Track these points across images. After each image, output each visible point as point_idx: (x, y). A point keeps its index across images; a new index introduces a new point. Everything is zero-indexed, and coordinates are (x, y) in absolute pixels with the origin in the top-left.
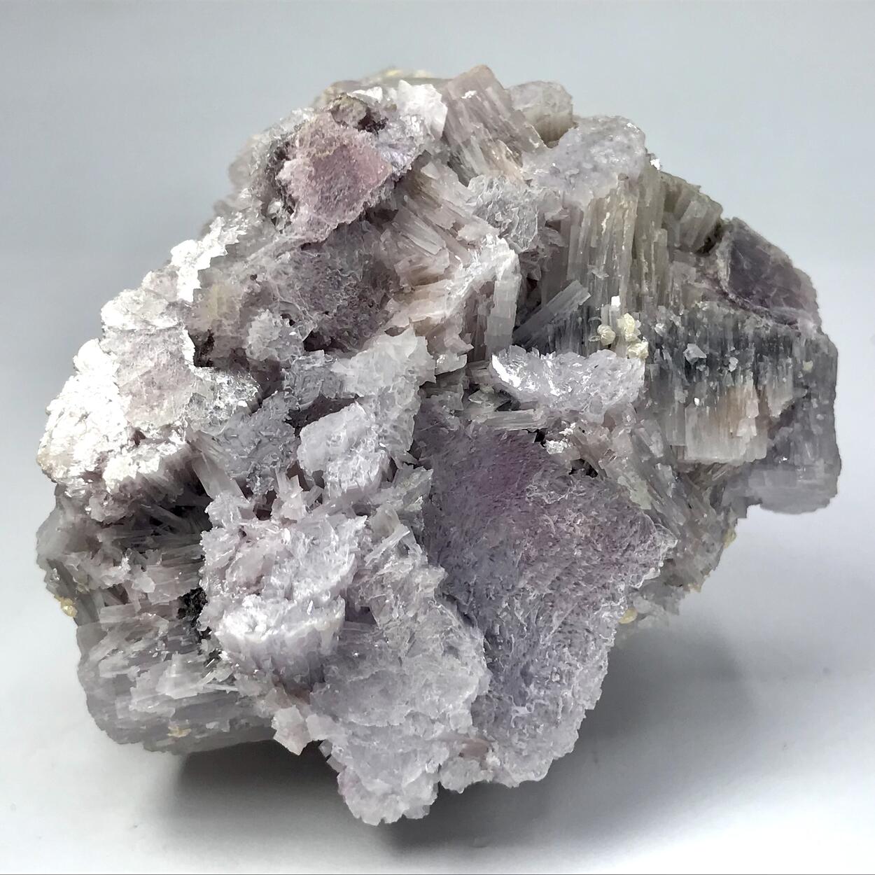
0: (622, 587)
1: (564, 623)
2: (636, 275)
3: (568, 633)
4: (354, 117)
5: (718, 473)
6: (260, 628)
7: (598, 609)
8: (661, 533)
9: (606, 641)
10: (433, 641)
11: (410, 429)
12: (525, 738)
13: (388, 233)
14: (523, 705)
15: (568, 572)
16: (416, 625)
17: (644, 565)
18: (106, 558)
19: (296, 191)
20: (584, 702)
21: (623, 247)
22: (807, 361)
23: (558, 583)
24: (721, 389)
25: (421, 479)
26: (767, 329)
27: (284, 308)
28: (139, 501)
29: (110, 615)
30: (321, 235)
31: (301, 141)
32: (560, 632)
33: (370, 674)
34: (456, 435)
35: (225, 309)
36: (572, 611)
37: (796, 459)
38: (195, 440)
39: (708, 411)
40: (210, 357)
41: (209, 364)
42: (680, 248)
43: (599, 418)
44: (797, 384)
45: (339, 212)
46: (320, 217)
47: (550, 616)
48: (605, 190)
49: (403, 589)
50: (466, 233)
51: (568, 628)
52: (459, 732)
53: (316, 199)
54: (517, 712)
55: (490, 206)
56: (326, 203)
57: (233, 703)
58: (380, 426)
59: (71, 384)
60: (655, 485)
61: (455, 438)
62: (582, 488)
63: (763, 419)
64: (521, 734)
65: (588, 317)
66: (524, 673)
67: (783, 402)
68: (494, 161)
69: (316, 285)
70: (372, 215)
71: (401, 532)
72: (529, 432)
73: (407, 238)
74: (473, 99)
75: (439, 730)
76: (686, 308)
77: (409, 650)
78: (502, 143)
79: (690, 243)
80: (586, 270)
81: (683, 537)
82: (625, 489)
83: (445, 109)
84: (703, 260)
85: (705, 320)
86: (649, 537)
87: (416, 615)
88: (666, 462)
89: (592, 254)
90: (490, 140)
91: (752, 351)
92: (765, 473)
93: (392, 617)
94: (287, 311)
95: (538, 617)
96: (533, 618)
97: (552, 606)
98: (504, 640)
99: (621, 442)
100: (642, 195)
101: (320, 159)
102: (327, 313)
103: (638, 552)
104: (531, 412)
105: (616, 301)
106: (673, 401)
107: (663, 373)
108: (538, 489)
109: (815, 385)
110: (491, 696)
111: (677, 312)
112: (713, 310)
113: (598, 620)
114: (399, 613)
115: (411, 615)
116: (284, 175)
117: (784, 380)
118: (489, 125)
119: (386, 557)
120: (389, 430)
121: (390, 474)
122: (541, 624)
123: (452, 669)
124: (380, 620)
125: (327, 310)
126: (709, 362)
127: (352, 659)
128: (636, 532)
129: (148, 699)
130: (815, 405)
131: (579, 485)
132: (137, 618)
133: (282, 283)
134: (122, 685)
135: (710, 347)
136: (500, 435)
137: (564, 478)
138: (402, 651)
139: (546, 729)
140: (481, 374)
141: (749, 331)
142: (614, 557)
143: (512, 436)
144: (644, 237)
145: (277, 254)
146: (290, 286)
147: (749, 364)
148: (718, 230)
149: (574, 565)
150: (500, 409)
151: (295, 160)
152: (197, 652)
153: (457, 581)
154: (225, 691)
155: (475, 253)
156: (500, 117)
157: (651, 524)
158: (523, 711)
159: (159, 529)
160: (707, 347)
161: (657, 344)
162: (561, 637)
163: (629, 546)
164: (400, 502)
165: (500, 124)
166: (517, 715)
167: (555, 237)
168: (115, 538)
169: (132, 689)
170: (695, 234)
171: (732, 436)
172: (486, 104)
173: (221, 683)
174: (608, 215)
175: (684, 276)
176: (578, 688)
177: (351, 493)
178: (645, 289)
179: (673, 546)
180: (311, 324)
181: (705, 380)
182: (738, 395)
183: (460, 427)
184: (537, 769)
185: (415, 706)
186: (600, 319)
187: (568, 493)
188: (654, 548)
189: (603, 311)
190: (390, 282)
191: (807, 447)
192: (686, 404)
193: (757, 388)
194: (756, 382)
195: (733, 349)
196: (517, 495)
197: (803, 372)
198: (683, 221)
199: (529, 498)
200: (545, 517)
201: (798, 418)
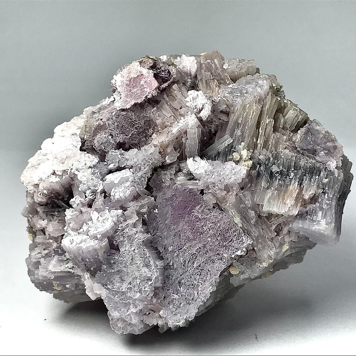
0: (226, 256)
1: (199, 266)
2: (256, 135)
4: (148, 65)
5: (280, 219)
6: (74, 243)
7: (214, 263)
8: (246, 237)
10: (139, 261)
11: (145, 181)
12: (175, 307)
13: (155, 109)
14: (177, 294)
15: (204, 246)
16: (134, 254)
17: (237, 249)
18: (41, 218)
20: (202, 298)
21: (250, 124)
22: (326, 178)
23: (200, 250)
24: (284, 185)
25: (148, 200)
28: (52, 197)
29: (39, 239)
30: (128, 106)
33: (116, 270)
35: (87, 129)
36: (203, 262)
37: (315, 218)
38: (73, 177)
39: (276, 192)
40: (84, 148)
41: (85, 151)
42: (282, 128)
43: (223, 187)
44: (318, 187)
47: (194, 262)
49: (130, 238)
50: (182, 111)
51: (200, 268)
53: (128, 93)
54: (174, 296)
58: (134, 178)
59: (38, 153)
60: (245, 217)
61: (167, 188)
62: (215, 214)
63: (301, 199)
65: (230, 149)
66: (179, 283)
67: (310, 193)
68: (210, 87)
69: (124, 125)
70: (151, 102)
71: (135, 218)
72: (198, 190)
73: (161, 111)
74: (208, 63)
76: (275, 151)
77: (131, 263)
78: (216, 81)
80: (234, 131)
81: (257, 240)
82: (232, 217)
83: (196, 67)
84: (292, 134)
86: (240, 238)
88: (252, 209)
90: (211, 79)
92: (300, 221)
94: (111, 133)
95: (189, 262)
97: (195, 258)
98: (174, 268)
99: (232, 199)
102: (127, 135)
103: (235, 243)
104: (198, 181)
105: (243, 144)
107: (259, 175)
108: (197, 211)
109: (327, 188)
111: (271, 152)
112: (287, 153)
114: (128, 248)
115: (133, 249)
118: (213, 74)
119: (127, 226)
120: (137, 180)
121: (136, 197)
122: (190, 264)
123: (145, 272)
124: (122, 250)
126: (281, 173)
127: (111, 264)
128: (235, 235)
129: (44, 271)
130: (326, 197)
132: (47, 241)
133: (110, 123)
134: (38, 264)
135: (283, 167)
136: (186, 189)
137: (209, 209)
138: (128, 263)
139: (184, 305)
140: (182, 165)
141: (302, 163)
142: (225, 244)
143: (190, 190)
144: (262, 121)
145: (111, 112)
146: (113, 124)
147: (298, 176)
148: (306, 124)
149: (207, 244)
150: (189, 180)
152: (64, 256)
153: (159, 242)
154: (71, 272)
155: (182, 118)
156: (217, 71)
157: (242, 233)
158: (176, 296)
159: (60, 210)
160: (281, 167)
161: (258, 163)
162: (197, 271)
163: (232, 240)
164: (138, 208)
165: (217, 73)
166: (174, 297)
167: (224, 118)
168: (44, 210)
169: (40, 266)
171: (284, 203)
172: (213, 65)
173: (70, 268)
174: (247, 111)
177: (118, 201)
178: (259, 141)
179: (251, 243)
180: (120, 139)
181: (278, 180)
182: (291, 188)
183: (170, 184)
184: (178, 320)
185: (131, 285)
186: (235, 150)
187: (209, 215)
188: (242, 242)
189: (236, 147)
190: (156, 127)
191: (320, 213)
192: (268, 188)
193: (300, 186)
194: (300, 184)
195: (293, 169)
196: (189, 213)
197: (322, 182)
198: (286, 117)
199: (193, 215)
200: (198, 223)
201: (319, 202)
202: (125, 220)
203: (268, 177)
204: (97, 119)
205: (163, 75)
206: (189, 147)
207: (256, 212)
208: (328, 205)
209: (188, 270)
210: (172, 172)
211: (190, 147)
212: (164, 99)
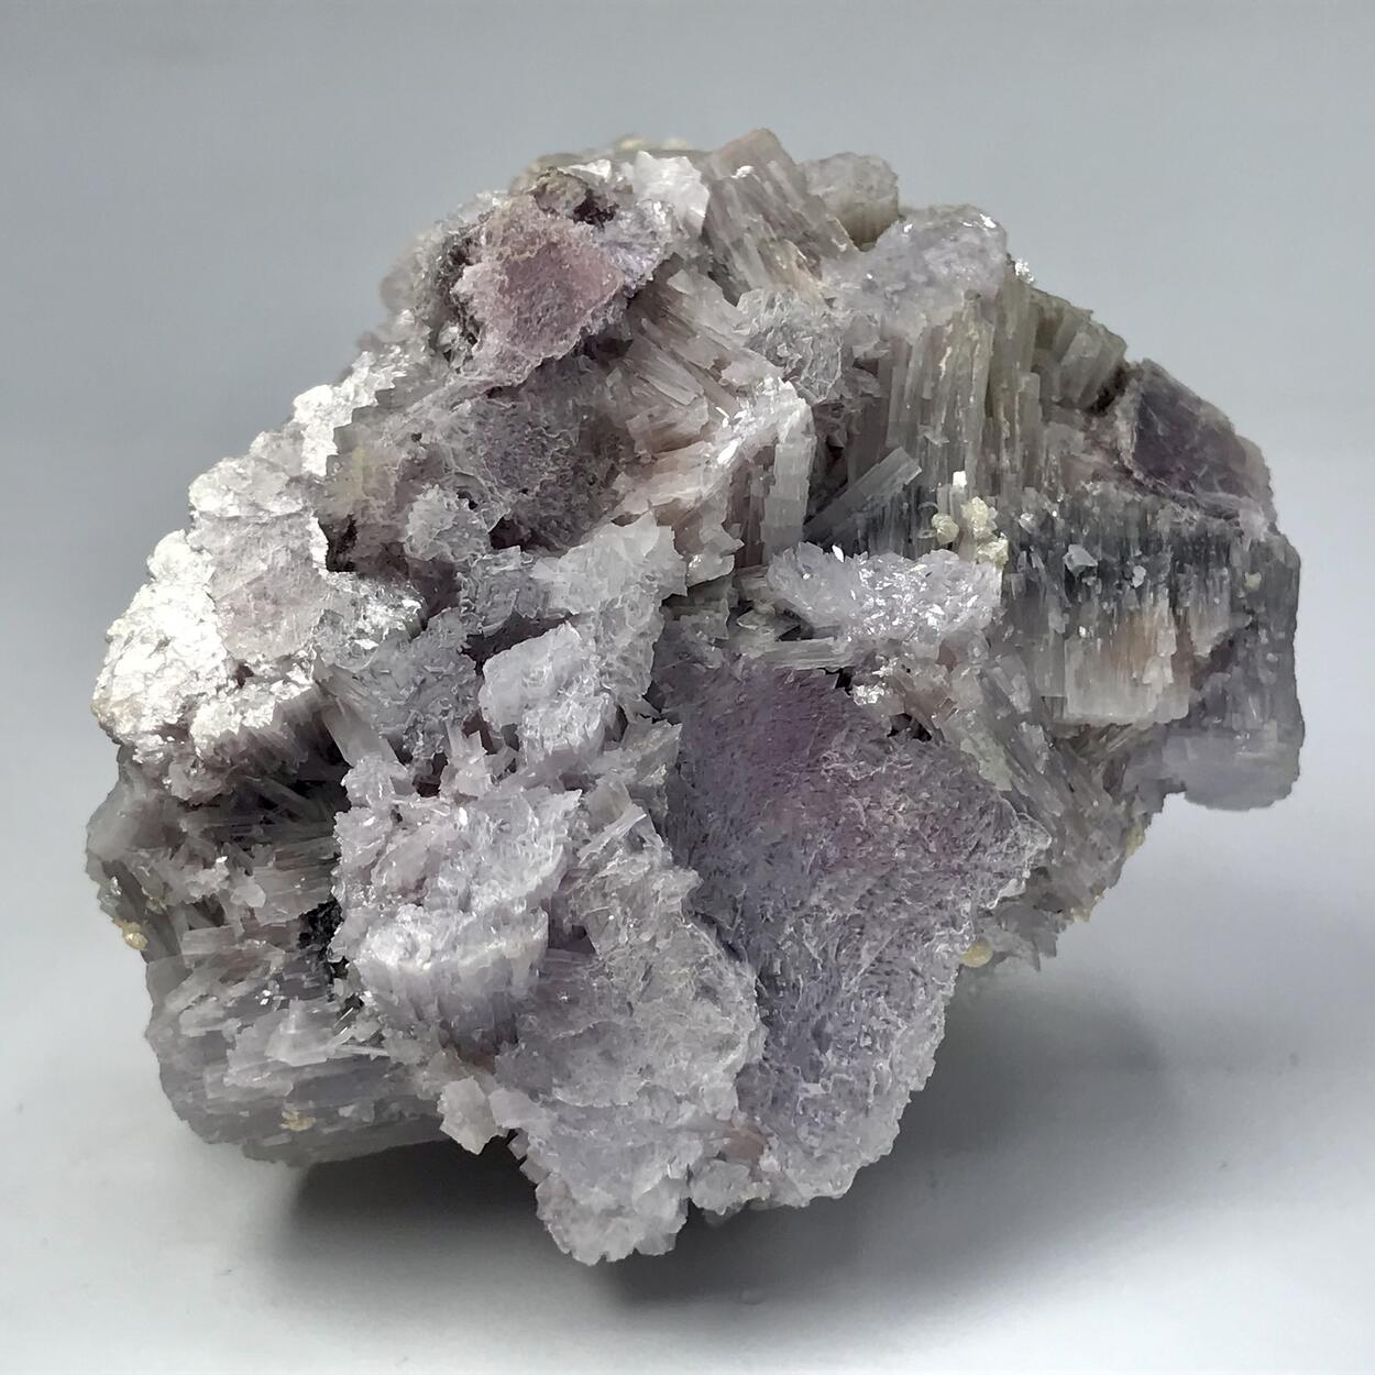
0: (967, 906)
1: (879, 960)
2: (991, 440)
3: (884, 974)
4: (568, 202)
5: (1116, 740)
7: (929, 940)
8: (1027, 827)
9: (942, 987)
10: (678, 978)
11: (647, 662)
12: (817, 1130)
13: (617, 374)
14: (816, 1081)
15: (886, 882)
16: (655, 954)
17: (1001, 875)
18: (192, 857)
19: (481, 310)
20: (909, 1080)
21: (972, 400)
22: (1252, 572)
23: (870, 899)
24: (1119, 614)
26: (1191, 524)
27: (461, 483)
28: (242, 771)
29: (197, 943)
30: (517, 376)
31: (489, 236)
32: (871, 973)
33: (586, 1028)
34: (716, 675)
35: (373, 484)
36: (891, 942)
37: (1235, 720)
38: (327, 678)
39: (1099, 646)
40: (351, 556)
41: (349, 567)
42: (1059, 404)
43: (933, 651)
44: (1235, 607)
45: (544, 341)
46: (516, 349)
47: (858, 950)
48: (946, 313)
49: (636, 900)
50: (734, 374)
51: (884, 967)
52: (718, 1117)
53: (510, 322)
54: (807, 1091)
55: (770, 335)
56: (523, 330)
57: (381, 1076)
58: (603, 658)
59: (143, 596)
60: (1017, 756)
61: (715, 680)
62: (907, 757)
63: (1184, 658)
64: (812, 1123)
65: (918, 503)
66: (818, 1034)
67: (1215, 634)
68: (779, 271)
69: (509, 449)
70: (594, 349)
71: (633, 815)
72: (827, 673)
73: (647, 382)
74: (748, 178)
75: (687, 1113)
76: (1067, 492)
77: (644, 990)
78: (791, 245)
79: (1077, 395)
80: (914, 433)
81: (1060, 834)
82: (972, 759)
83: (706, 193)
84: (1095, 421)
85: (1096, 510)
86: (1008, 832)
87: (654, 939)
88: (1034, 719)
89: (924, 409)
90: (773, 240)
91: (1167, 556)
92: (1188, 741)
93: (618, 942)
94: (467, 487)
95: (839, 950)
96: (832, 950)
97: (860, 934)
98: (788, 982)
99: (966, 689)
100: (1002, 321)
101: (516, 262)
102: (525, 491)
103: (992, 855)
104: (830, 641)
105: (960, 479)
106: (1046, 629)
107: (1031, 588)
108: (840, 758)
109: (1263, 609)
110: (767, 1065)
111: (1053, 497)
112: (1106, 495)
113: (930, 955)
114: (629, 935)
115: (646, 938)
116: (462, 287)
117: (1217, 601)
118: (771, 219)
119: (610, 850)
120: (616, 664)
121: (618, 730)
122: (843, 960)
123: (708, 1021)
124: (600, 945)
125: (525, 487)
126: (1102, 572)
127: (558, 1005)
128: (988, 825)
129: (251, 1069)
130: (1264, 640)
131: (904, 753)
132: (237, 947)
133: (459, 446)
134: (213, 1048)
135: (1104, 549)
136: (784, 676)
137: (880, 742)
138: (633, 993)
139: (849, 1118)
140: (754, 584)
141: (1163, 526)
142: (955, 862)
143: (802, 677)
144: (1005, 386)
145: (451, 403)
146: (471, 450)
147: (1163, 576)
148: (1121, 377)
149: (894, 873)
150: (784, 637)
151: (479, 265)
152: (327, 997)
153: (717, 895)
154: (368, 1056)
155: (746, 404)
156: (789, 205)
157: (1011, 813)
158: (815, 1090)
159: (271, 815)
160: (1098, 550)
161: (1022, 544)
162: (873, 980)
163: (977, 845)
164: (633, 771)
165: (789, 216)
166: (806, 1095)
167: (871, 386)
168: (206, 826)
169: (229, 1052)
170: (1084, 381)
171: (1136, 683)
172: (767, 186)
173: (362, 1044)
174: (949, 350)
175: (1064, 443)
176: (899, 1057)
177: (558, 756)
178: (1006, 462)
179: (1045, 847)
180: (502, 507)
181: (1096, 600)
182: (1146, 621)
183: (723, 663)
184: (836, 1178)
185: (652, 1076)
186: (936, 505)
187: (886, 764)
188: (1015, 849)
189: (939, 494)
190: (621, 447)
191: (1253, 706)
192: (1068, 634)
193: (1177, 611)
194: (1173, 604)
195: (1137, 552)
196: (809, 766)
197: (1245, 589)
198: (1066, 361)
199: (827, 771)
200: (851, 799)
201: (1239, 659)
202: (596, 829)
203: (1064, 594)
204: (399, 437)
207: (1046, 729)
208: (1272, 667)
209: (841, 985)
210: (718, 616)
212: (643, 332)
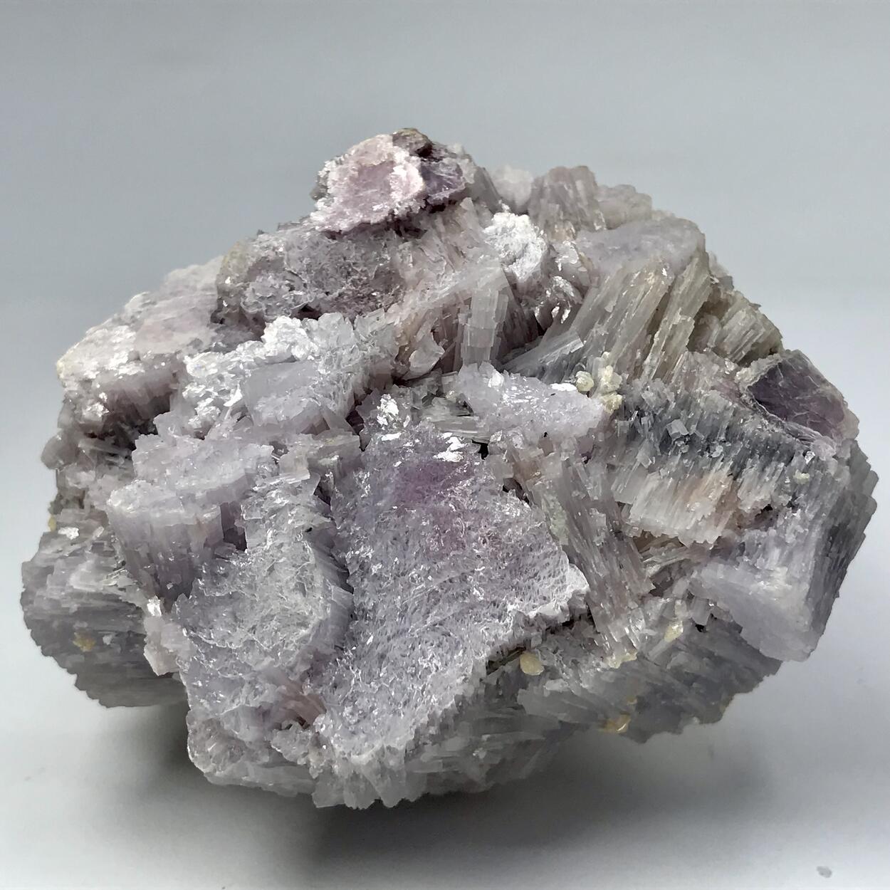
1: (441, 625)
2: (644, 346)
4: (411, 144)
7: (479, 621)
8: (574, 574)
13: (408, 244)
14: (368, 683)
15: (463, 577)
16: (279, 554)
17: (544, 598)
18: (82, 465)
21: (633, 314)
22: (803, 472)
23: (449, 584)
24: (694, 469)
25: (345, 439)
26: (771, 434)
27: (288, 277)
29: (67, 517)
30: (344, 225)
33: (227, 593)
37: (760, 562)
39: (670, 483)
41: (221, 321)
44: (780, 489)
46: (345, 210)
47: (428, 612)
51: (442, 629)
53: (348, 196)
56: (354, 200)
57: (126, 615)
60: (579, 524)
64: (355, 708)
65: (574, 363)
67: (758, 498)
68: (553, 232)
69: (325, 267)
71: (303, 474)
72: (474, 442)
75: (267, 662)
76: (686, 390)
77: (267, 577)
78: (570, 223)
80: (592, 326)
84: (734, 366)
85: (703, 405)
86: (559, 573)
88: (603, 506)
89: (605, 316)
90: (559, 219)
91: (740, 446)
92: (721, 566)
93: (261, 543)
94: (292, 281)
95: (416, 608)
97: (434, 603)
98: (374, 617)
99: (553, 469)
100: (680, 284)
102: (327, 293)
103: (543, 584)
105: (607, 356)
106: (633, 459)
107: (633, 434)
109: (802, 496)
111: (674, 389)
112: (712, 398)
117: (768, 479)
118: (565, 208)
122: (416, 616)
124: (251, 542)
125: (328, 291)
126: (690, 440)
127: (216, 574)
128: (547, 564)
129: (57, 589)
130: (798, 517)
133: (293, 255)
138: (260, 577)
139: (382, 713)
141: (749, 428)
144: (666, 319)
146: (301, 260)
147: (733, 454)
154: (122, 598)
156: (579, 204)
157: (565, 562)
160: (693, 427)
162: (432, 634)
164: (314, 452)
165: (576, 209)
168: (93, 449)
171: (686, 509)
173: (120, 589)
174: (632, 286)
177: (269, 423)
178: (648, 360)
179: (583, 589)
180: (308, 298)
181: (680, 456)
182: (710, 477)
185: (254, 633)
186: (583, 366)
188: (560, 585)
189: (589, 361)
191: (775, 553)
192: (651, 470)
193: (735, 479)
194: (736, 474)
195: (722, 438)
197: (792, 479)
198: (727, 327)
200: (459, 520)
201: (778, 526)
202: (275, 474)
203: (657, 445)
204: (265, 245)
205: (442, 173)
206: (471, 335)
207: (609, 519)
208: (798, 536)
209: (408, 629)
210: (418, 393)
211: (473, 334)
212: (434, 227)
